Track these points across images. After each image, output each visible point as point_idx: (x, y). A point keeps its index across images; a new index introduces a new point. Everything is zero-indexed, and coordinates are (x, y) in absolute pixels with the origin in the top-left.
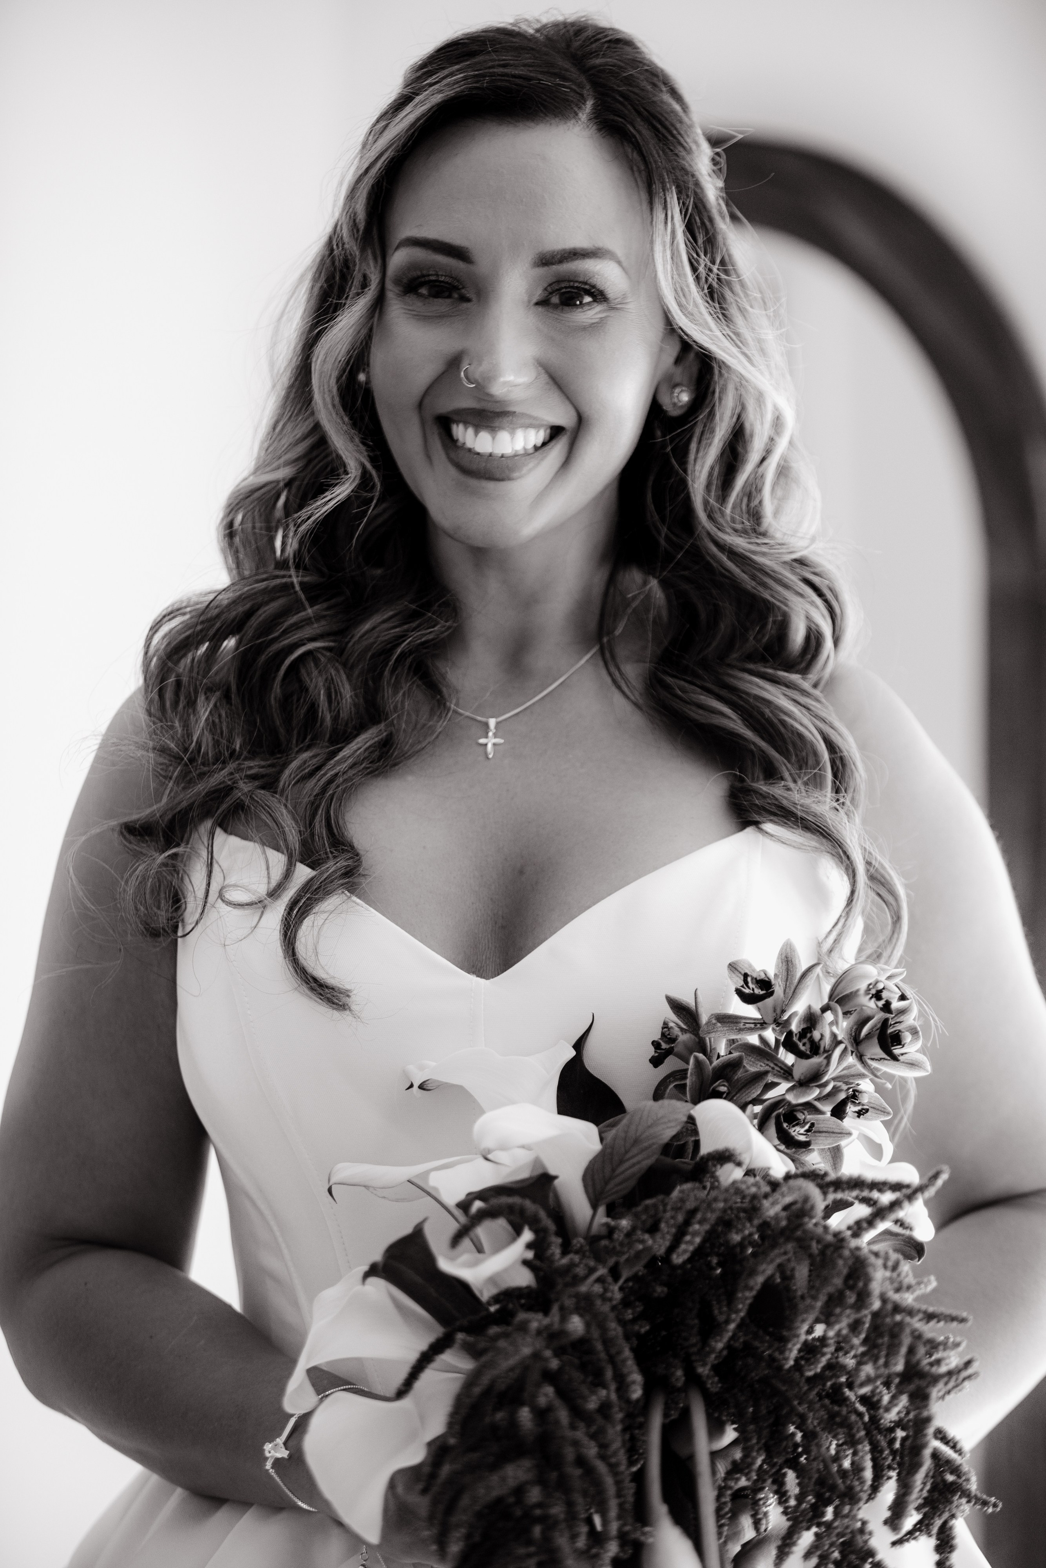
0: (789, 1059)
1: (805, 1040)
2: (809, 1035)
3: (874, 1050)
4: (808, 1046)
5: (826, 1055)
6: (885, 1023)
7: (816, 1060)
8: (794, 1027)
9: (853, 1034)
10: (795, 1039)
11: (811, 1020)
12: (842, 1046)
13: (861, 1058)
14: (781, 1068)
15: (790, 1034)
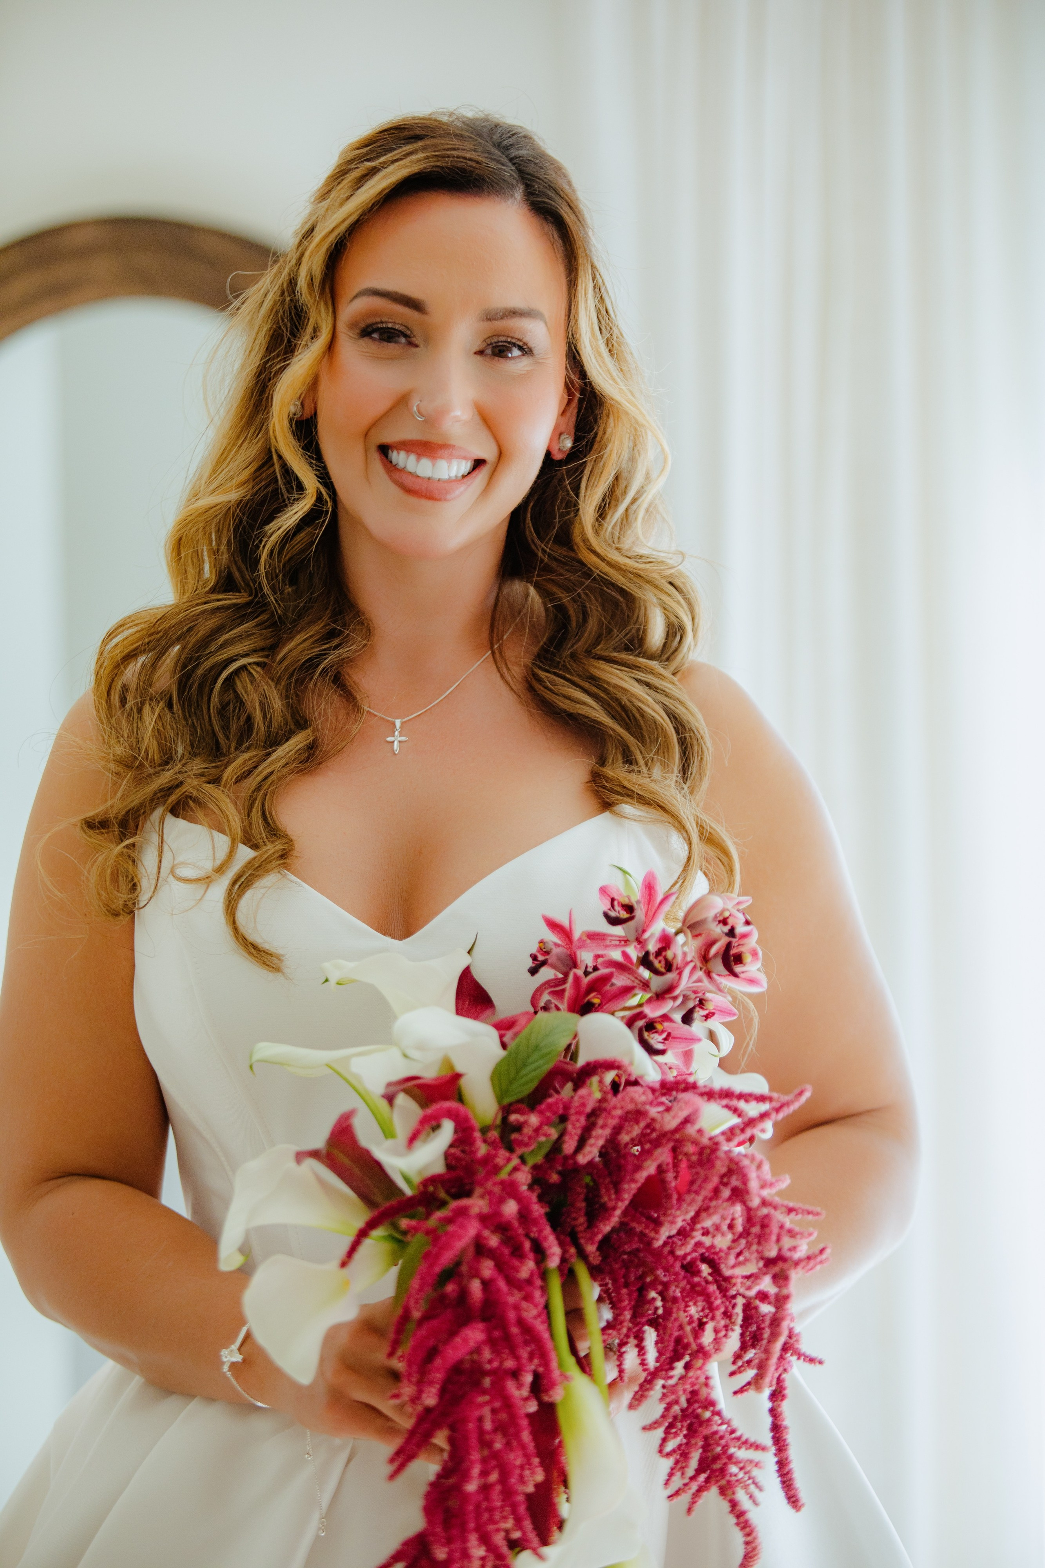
0: (646, 974)
1: (660, 958)
2: (664, 954)
3: (718, 966)
4: (663, 962)
5: (678, 971)
6: (729, 946)
7: (670, 976)
8: (652, 947)
9: (703, 953)
10: (652, 958)
11: (666, 941)
12: (692, 965)
13: (708, 974)
14: (641, 981)
15: (647, 953)
